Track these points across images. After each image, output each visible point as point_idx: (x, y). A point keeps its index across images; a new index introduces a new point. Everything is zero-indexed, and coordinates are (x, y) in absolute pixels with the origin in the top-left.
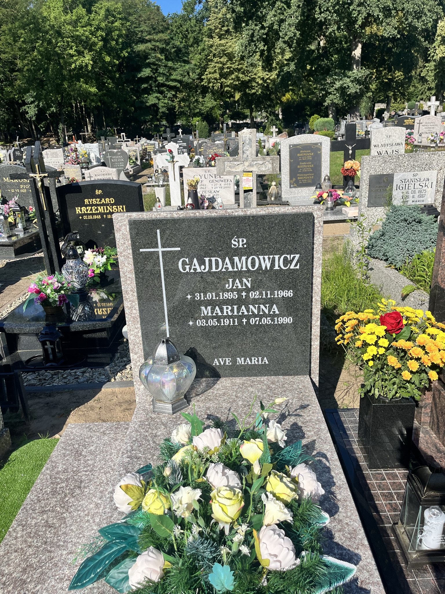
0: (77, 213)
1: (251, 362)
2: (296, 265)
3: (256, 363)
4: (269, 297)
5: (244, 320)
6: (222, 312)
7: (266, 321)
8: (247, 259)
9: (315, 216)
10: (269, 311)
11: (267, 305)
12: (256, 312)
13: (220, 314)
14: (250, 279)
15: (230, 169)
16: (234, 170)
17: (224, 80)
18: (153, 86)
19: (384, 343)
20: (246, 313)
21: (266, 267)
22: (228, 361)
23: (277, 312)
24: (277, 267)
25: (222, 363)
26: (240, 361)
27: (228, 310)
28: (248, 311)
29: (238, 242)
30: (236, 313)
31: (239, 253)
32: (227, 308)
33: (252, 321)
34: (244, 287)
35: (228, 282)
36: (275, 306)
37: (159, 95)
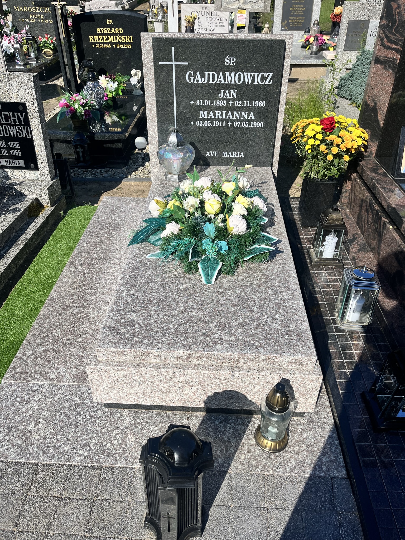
0: (90, 41)
1: (232, 155)
2: (269, 82)
3: (236, 156)
4: (248, 106)
5: (230, 123)
6: (215, 116)
7: (245, 124)
8: (235, 75)
9: (287, 43)
10: (248, 117)
11: (247, 112)
12: (238, 117)
13: (213, 117)
14: (236, 91)
15: (226, 5)
16: (230, 6)
19: (319, 136)
20: (231, 118)
21: (248, 82)
22: (216, 154)
23: (253, 118)
24: (256, 83)
25: (212, 155)
26: (225, 154)
27: (219, 115)
28: (233, 116)
29: (230, 60)
30: (224, 118)
31: (229, 69)
32: (218, 113)
33: (235, 124)
34: (231, 97)
35: (221, 92)
36: (252, 113)
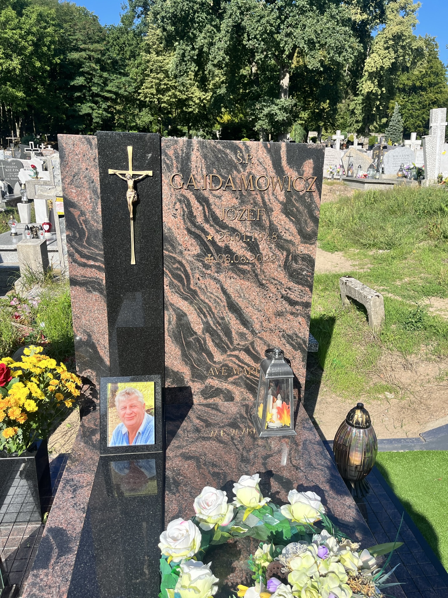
15: (42, 193)
16: (46, 194)
17: (161, 96)
18: (87, 95)
37: (93, 105)
